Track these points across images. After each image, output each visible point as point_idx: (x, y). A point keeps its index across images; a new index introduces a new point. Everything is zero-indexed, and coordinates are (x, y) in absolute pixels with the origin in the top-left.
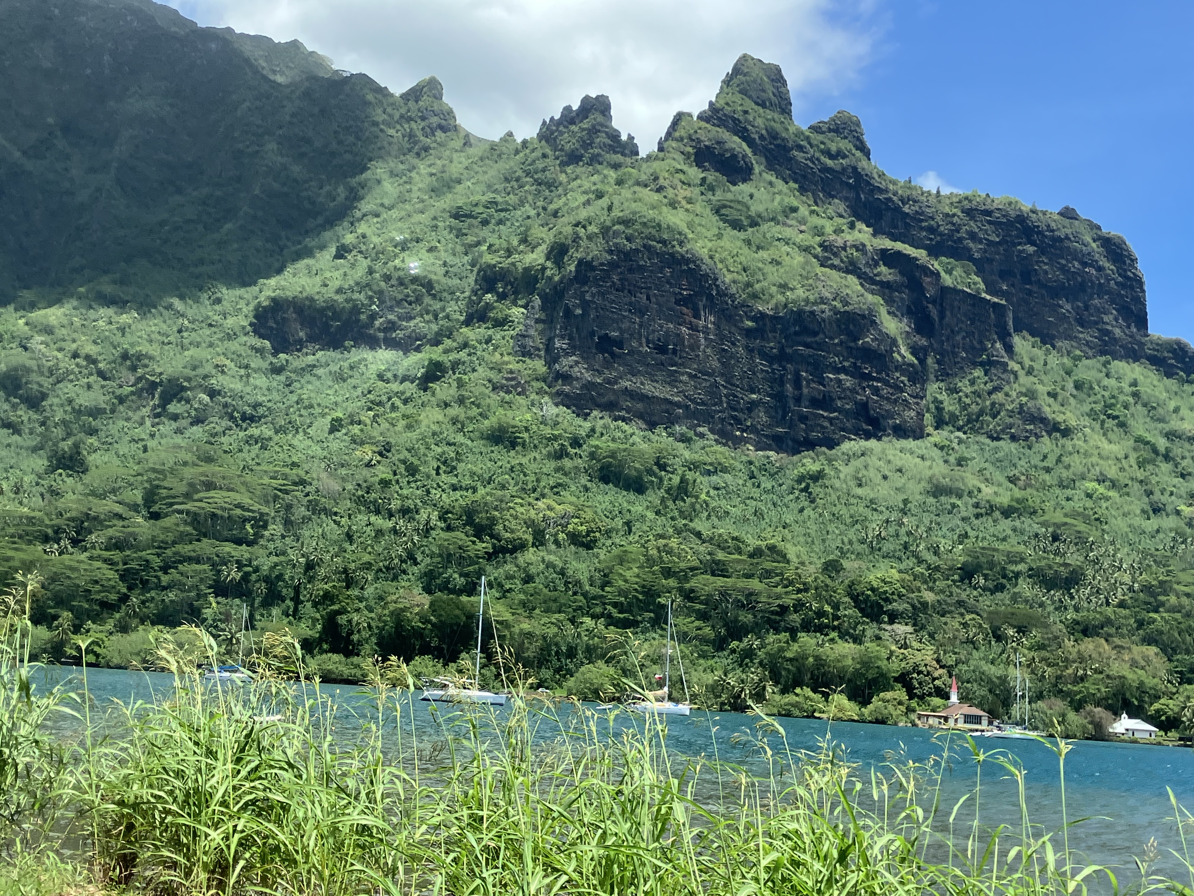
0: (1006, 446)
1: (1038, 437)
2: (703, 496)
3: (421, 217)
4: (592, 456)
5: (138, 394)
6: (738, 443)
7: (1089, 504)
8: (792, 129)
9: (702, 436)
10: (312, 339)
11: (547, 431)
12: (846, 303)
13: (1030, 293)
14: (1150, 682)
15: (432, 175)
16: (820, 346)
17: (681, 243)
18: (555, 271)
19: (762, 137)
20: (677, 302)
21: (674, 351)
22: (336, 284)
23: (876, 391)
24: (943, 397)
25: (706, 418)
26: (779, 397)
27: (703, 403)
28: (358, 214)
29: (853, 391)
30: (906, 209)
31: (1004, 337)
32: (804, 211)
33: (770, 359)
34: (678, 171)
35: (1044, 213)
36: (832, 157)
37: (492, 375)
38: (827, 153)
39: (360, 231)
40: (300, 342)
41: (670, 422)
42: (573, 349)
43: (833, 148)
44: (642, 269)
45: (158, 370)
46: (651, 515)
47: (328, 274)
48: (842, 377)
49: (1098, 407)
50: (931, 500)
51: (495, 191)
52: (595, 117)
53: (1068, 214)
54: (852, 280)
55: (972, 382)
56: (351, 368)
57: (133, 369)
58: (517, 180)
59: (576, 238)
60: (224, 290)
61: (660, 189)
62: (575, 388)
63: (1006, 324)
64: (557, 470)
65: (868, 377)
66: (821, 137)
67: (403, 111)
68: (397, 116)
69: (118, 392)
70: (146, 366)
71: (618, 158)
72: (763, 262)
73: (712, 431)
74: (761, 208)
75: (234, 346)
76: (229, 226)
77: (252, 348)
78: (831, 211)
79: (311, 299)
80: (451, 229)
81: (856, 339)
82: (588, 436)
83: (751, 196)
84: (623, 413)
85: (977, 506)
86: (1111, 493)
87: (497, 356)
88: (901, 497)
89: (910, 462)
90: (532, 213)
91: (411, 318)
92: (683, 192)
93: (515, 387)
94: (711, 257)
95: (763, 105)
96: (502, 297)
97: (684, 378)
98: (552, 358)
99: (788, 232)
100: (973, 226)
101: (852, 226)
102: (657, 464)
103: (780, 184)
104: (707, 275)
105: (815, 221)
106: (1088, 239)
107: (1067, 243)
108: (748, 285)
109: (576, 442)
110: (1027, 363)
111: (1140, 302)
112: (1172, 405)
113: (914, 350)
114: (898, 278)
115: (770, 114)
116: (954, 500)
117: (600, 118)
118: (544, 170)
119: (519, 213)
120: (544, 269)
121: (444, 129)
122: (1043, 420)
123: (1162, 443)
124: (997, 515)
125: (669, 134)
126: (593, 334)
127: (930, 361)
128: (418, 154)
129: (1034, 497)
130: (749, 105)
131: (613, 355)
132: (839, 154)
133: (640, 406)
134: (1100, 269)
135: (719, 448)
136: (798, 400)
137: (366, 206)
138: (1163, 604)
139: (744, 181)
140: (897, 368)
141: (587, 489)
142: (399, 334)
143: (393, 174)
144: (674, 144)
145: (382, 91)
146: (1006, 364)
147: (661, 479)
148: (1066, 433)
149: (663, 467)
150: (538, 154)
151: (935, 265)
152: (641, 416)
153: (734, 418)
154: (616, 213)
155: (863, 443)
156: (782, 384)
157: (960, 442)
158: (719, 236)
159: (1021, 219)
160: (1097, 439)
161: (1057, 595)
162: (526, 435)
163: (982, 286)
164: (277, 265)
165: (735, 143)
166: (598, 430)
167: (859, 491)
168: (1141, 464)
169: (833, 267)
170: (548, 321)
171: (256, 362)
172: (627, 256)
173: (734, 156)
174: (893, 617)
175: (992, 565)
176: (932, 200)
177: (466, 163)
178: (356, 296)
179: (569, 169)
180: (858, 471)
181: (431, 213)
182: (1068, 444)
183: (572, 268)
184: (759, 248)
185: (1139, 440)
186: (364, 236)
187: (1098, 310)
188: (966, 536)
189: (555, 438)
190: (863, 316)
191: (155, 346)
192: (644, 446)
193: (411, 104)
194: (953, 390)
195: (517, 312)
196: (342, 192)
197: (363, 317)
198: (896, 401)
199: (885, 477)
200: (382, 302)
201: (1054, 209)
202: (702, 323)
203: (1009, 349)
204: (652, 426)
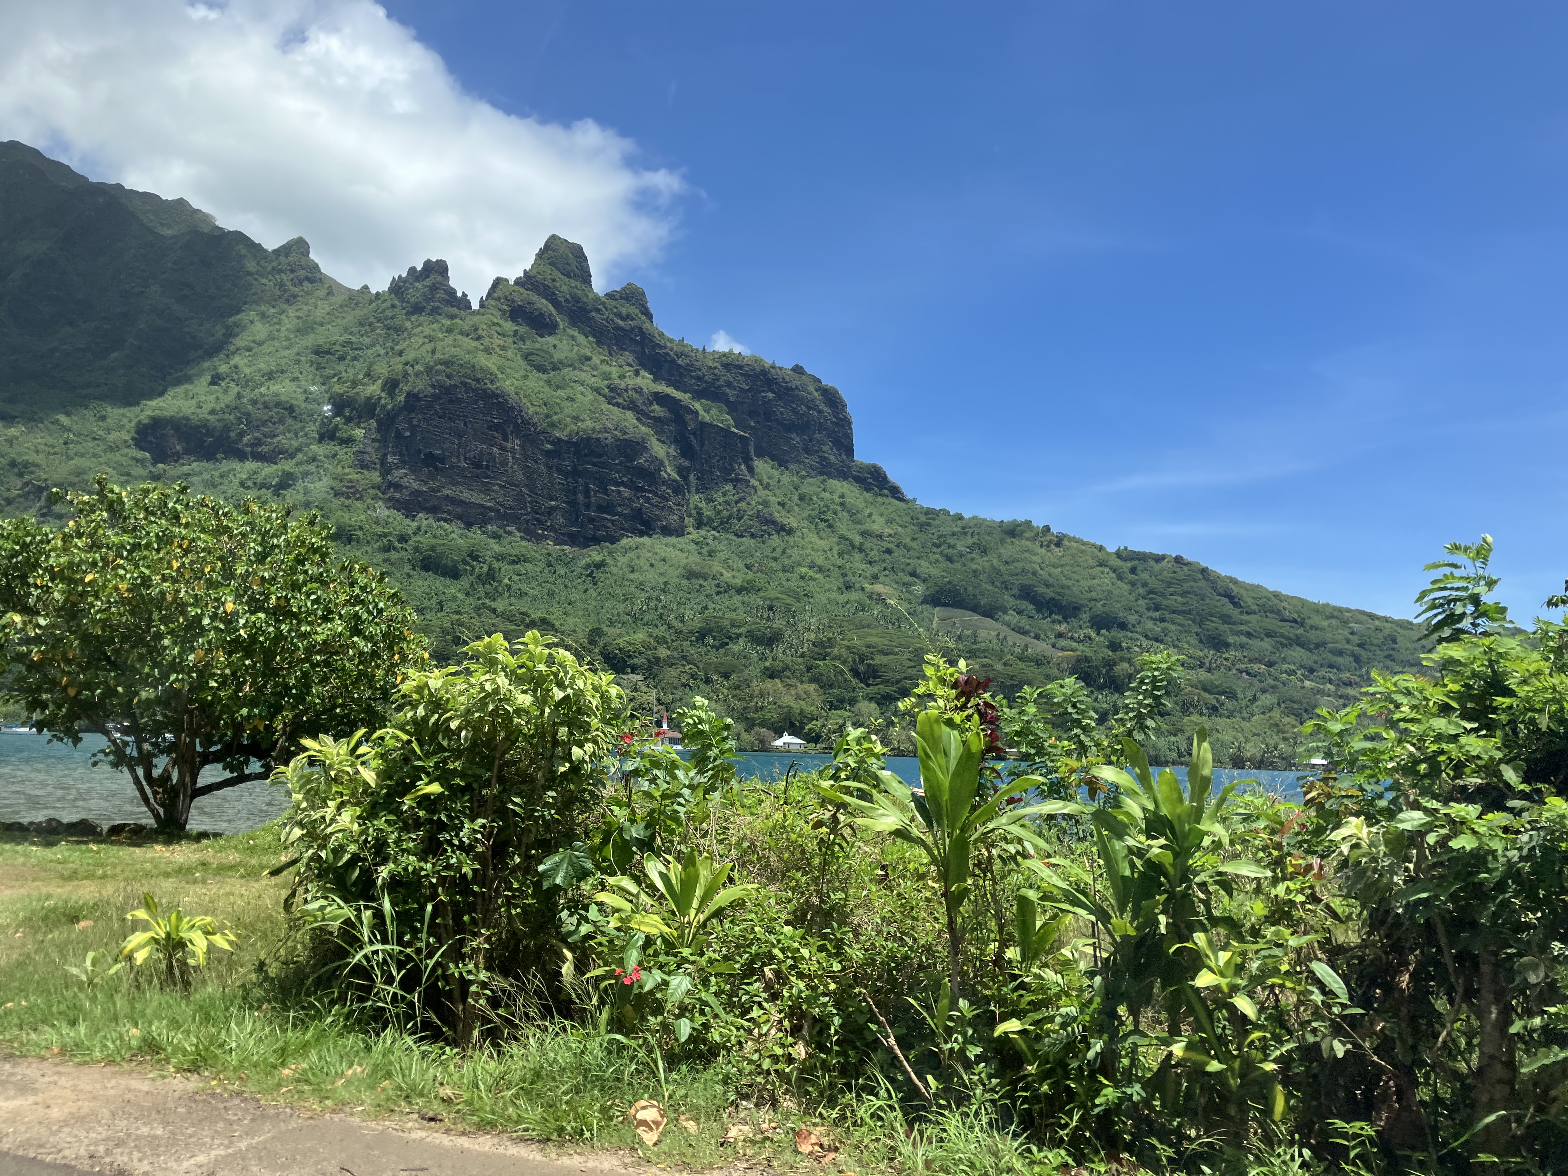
0: (747, 541)
1: (770, 534)
2: (506, 581)
3: (286, 353)
4: (416, 549)
5: (25, 496)
6: (539, 539)
7: (802, 584)
8: (591, 296)
9: (510, 533)
10: (188, 452)
11: (380, 530)
12: (625, 433)
13: (770, 428)
14: (808, 709)
15: (299, 318)
16: (604, 465)
17: (492, 382)
18: (388, 400)
19: (567, 300)
20: (489, 428)
21: (487, 467)
22: (207, 407)
23: (648, 500)
24: (703, 505)
25: (514, 519)
26: (573, 503)
27: (511, 508)
28: (232, 348)
29: (630, 499)
30: (680, 362)
31: (747, 460)
32: (596, 360)
33: (566, 475)
34: (494, 324)
35: (781, 369)
36: (623, 319)
37: (335, 484)
38: (619, 316)
39: (232, 363)
40: (177, 454)
41: (483, 522)
42: (403, 463)
43: (624, 311)
44: (459, 401)
45: (44, 476)
46: (460, 596)
47: (203, 398)
48: (622, 489)
49: (816, 513)
50: (685, 582)
51: (351, 333)
52: (434, 278)
53: (798, 370)
54: (630, 415)
55: (724, 494)
56: (222, 476)
57: (21, 475)
58: (370, 325)
59: (406, 375)
60: (109, 409)
61: (479, 338)
62: (405, 495)
63: (748, 452)
64: (385, 561)
65: (642, 489)
66: (614, 303)
67: (274, 264)
68: (269, 268)
69: (7, 494)
70: (32, 473)
71: (455, 310)
72: (561, 398)
73: (519, 530)
74: (562, 356)
75: (117, 457)
76: (116, 354)
77: (133, 458)
78: (621, 361)
79: (187, 419)
80: (312, 363)
81: (632, 461)
82: (415, 534)
83: (555, 346)
84: (445, 515)
85: (718, 586)
86: (818, 576)
87: (339, 469)
88: (662, 580)
89: (673, 554)
90: (382, 352)
91: (275, 436)
92: (498, 341)
93: (354, 494)
94: (517, 394)
95: (568, 275)
96: (349, 420)
97: (496, 488)
98: (386, 471)
99: (583, 376)
100: (729, 377)
101: (637, 373)
102: (471, 555)
103: (581, 338)
104: (513, 407)
105: (605, 368)
106: (811, 389)
107: (796, 392)
108: (548, 416)
109: (403, 539)
110: (766, 480)
111: (849, 437)
112: (867, 512)
113: (680, 470)
114: (668, 415)
115: (573, 283)
116: (701, 582)
117: (439, 278)
118: (392, 318)
119: (370, 351)
120: (380, 398)
121: (310, 280)
122: (774, 523)
123: (857, 539)
124: (733, 592)
125: (489, 295)
126: (420, 451)
127: (691, 477)
128: (287, 301)
129: (760, 579)
130: (557, 275)
131: (436, 468)
132: (628, 317)
133: (459, 510)
134: (820, 412)
135: (524, 543)
136: (588, 506)
137: (239, 342)
138: (828, 654)
139: (550, 334)
140: (664, 483)
141: (409, 576)
142: (264, 449)
143: (263, 316)
144: (493, 303)
145: (258, 248)
146: (748, 481)
147: (473, 568)
148: (790, 532)
149: (476, 558)
150: (388, 304)
151: (697, 406)
152: (460, 518)
153: (537, 520)
154: (438, 356)
155: (637, 539)
156: (575, 493)
157: (715, 538)
158: (526, 377)
159: (764, 372)
160: (812, 537)
161: (760, 649)
162: (360, 533)
163: (732, 422)
164: (160, 388)
165: (543, 304)
166: (423, 528)
167: (632, 576)
168: (841, 554)
169: (618, 405)
170: (383, 441)
171: (138, 471)
172: (447, 390)
173: (542, 315)
174: (634, 669)
175: (721, 629)
176: (700, 356)
177: (328, 309)
178: (227, 416)
179: (413, 318)
180: (631, 560)
181: (295, 350)
182: (791, 540)
183: (402, 398)
184: (558, 387)
185: (842, 537)
186: (236, 367)
187: (818, 442)
188: (706, 608)
189: (385, 535)
190: (638, 443)
191: (42, 456)
192: (460, 541)
193: (282, 259)
194: (710, 500)
195: (359, 433)
196: (220, 331)
197: (233, 434)
198: (663, 508)
199: (652, 565)
200: (249, 422)
201: (789, 365)
202: (510, 445)
203: (751, 470)
204: (469, 525)
